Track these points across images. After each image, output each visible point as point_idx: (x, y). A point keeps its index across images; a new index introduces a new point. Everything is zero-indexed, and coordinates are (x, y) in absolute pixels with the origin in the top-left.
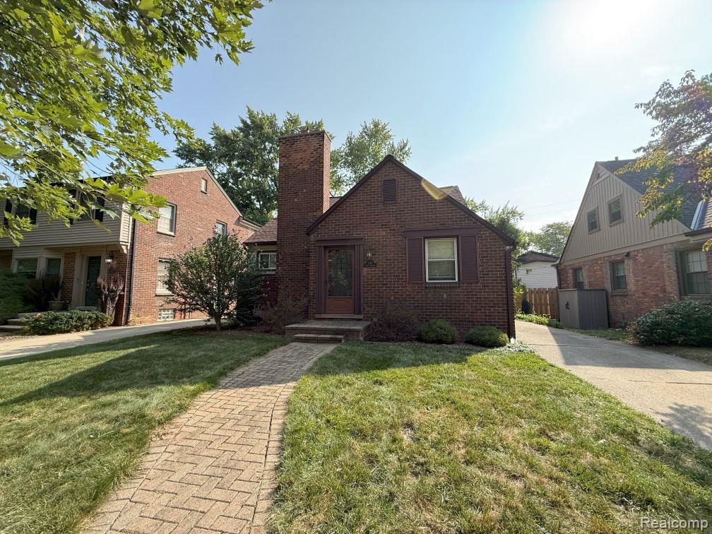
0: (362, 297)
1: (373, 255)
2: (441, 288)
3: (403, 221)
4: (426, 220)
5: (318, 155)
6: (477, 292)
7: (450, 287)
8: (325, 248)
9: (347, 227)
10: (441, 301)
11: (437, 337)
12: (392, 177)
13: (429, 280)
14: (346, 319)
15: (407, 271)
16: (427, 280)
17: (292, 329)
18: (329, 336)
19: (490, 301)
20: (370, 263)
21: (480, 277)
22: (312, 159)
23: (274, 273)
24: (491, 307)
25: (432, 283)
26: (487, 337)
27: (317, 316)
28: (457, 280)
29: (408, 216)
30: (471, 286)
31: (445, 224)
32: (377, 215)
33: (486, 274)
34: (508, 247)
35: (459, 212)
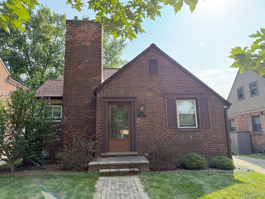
0: (137, 138)
1: (144, 109)
2: (189, 131)
3: (163, 88)
4: (177, 87)
5: (97, 37)
6: (210, 134)
7: (194, 131)
8: (109, 103)
9: (125, 89)
10: (189, 140)
11: (197, 165)
12: (154, 58)
13: (180, 126)
14: (125, 156)
15: (167, 120)
16: (179, 127)
17: (95, 166)
18: (128, 170)
19: (218, 140)
20: (141, 115)
21: (212, 125)
22: (93, 39)
23: (60, 121)
24: (218, 143)
25: (183, 129)
26: (226, 163)
27: (102, 154)
28: (197, 127)
29: (166, 84)
30: (206, 131)
31: (189, 91)
32: (146, 82)
33: (214, 123)
34: (225, 107)
35: (196, 84)
